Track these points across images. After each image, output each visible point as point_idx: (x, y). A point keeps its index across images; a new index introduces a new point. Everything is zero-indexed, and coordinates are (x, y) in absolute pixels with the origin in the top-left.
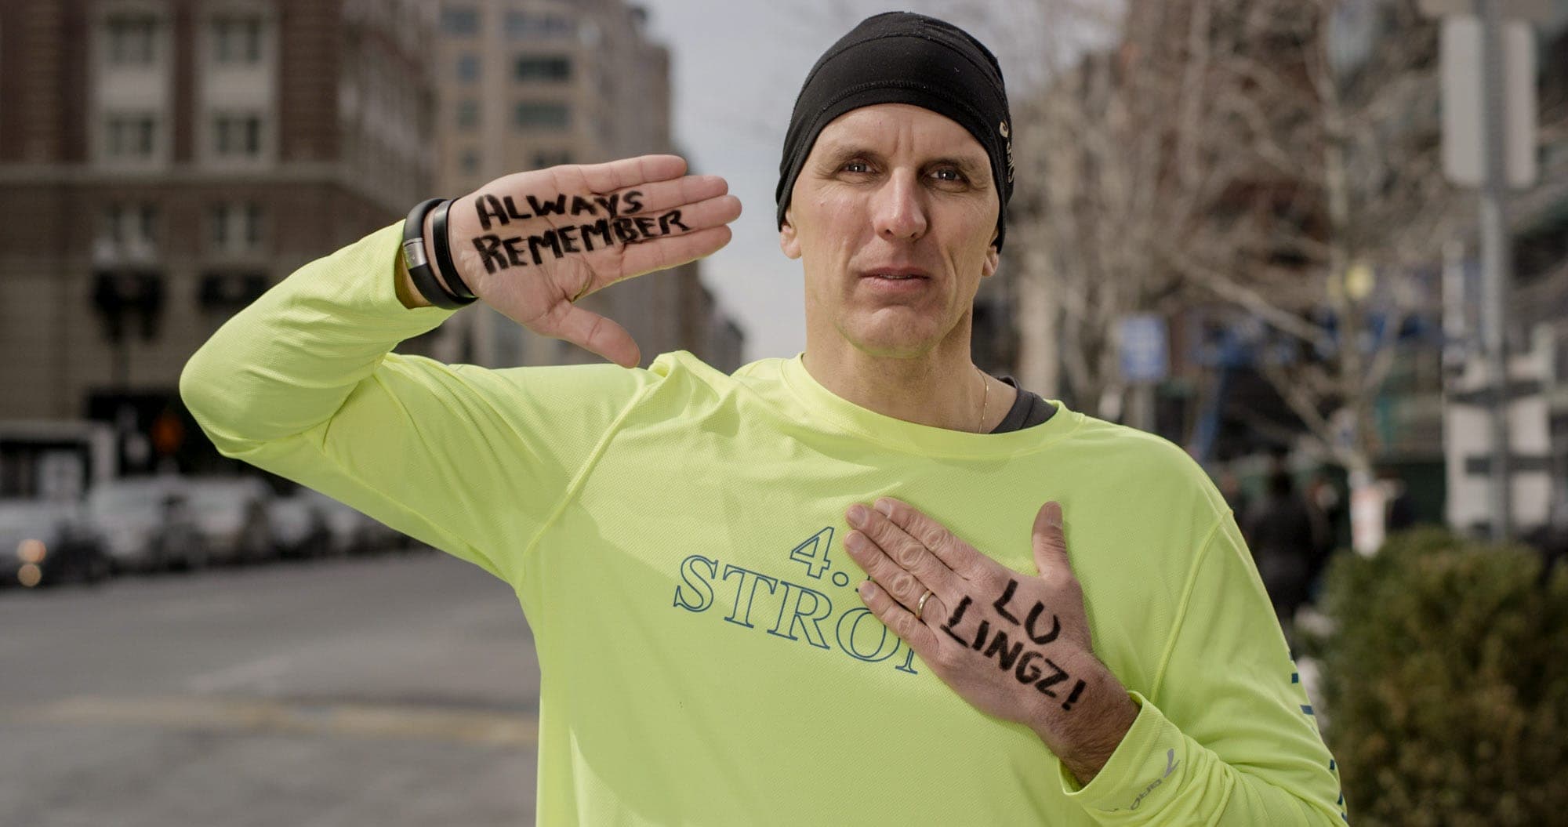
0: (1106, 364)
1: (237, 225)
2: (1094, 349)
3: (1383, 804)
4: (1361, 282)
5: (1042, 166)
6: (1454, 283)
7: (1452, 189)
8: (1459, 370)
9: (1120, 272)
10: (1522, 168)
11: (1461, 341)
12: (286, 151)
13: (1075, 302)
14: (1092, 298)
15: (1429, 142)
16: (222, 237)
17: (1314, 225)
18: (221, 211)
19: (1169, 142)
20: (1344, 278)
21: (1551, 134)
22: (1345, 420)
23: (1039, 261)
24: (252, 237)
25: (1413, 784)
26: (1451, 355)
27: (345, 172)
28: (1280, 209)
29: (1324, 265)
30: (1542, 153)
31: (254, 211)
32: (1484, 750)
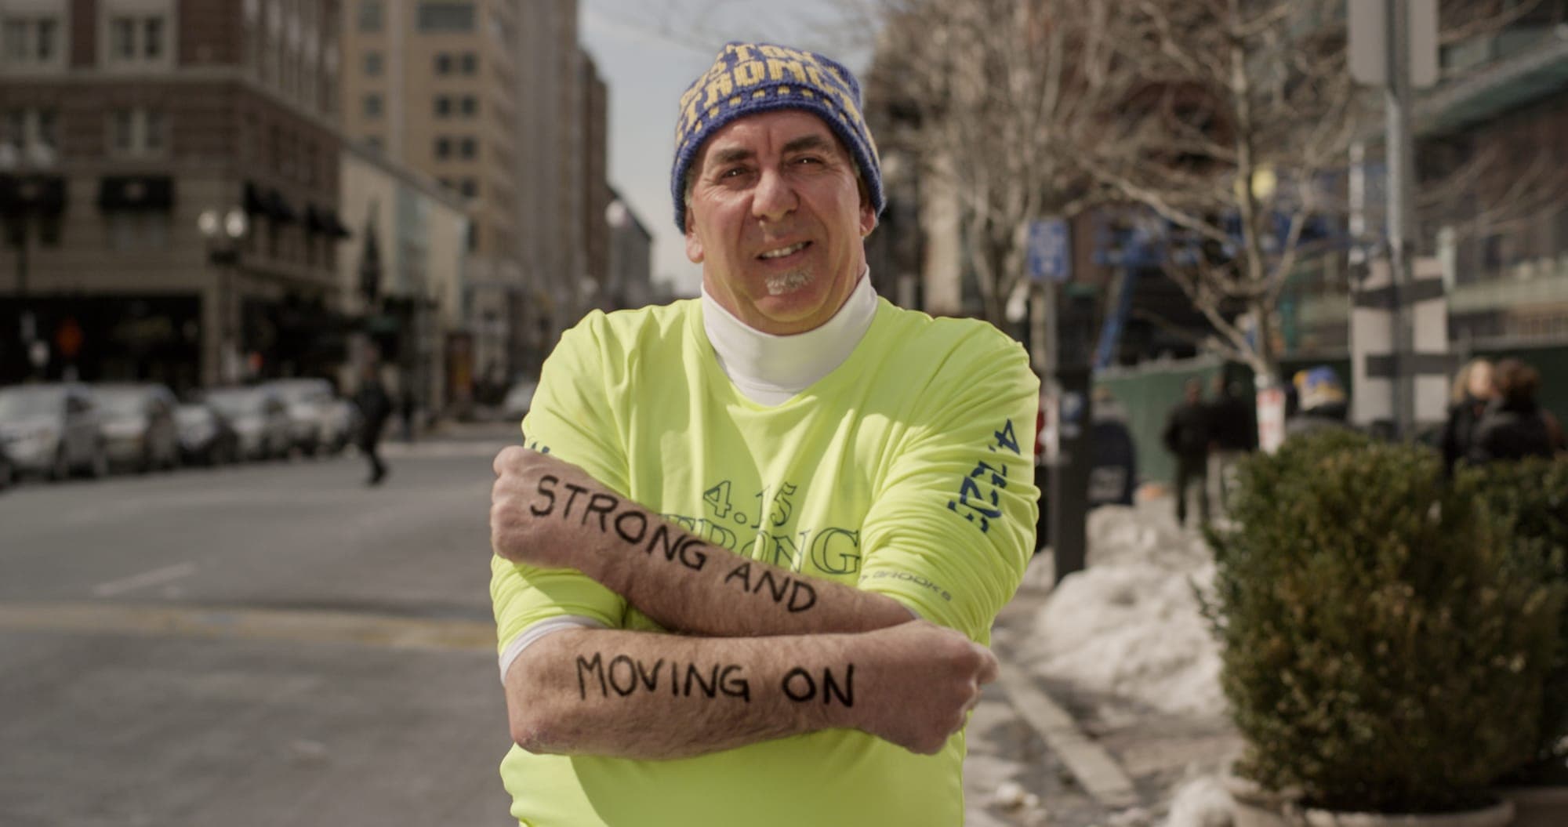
0: (1012, 263)
1: (139, 127)
2: (998, 250)
3: (1282, 706)
4: (1264, 184)
5: (948, 68)
6: (1357, 182)
7: (1355, 88)
8: (1363, 271)
9: (1024, 172)
10: (1423, 69)
11: (1364, 244)
12: (186, 56)
13: (981, 206)
14: (996, 202)
15: (1334, 43)
16: (124, 141)
17: (1217, 126)
18: (124, 115)
19: (1074, 44)
20: (1249, 181)
21: (1452, 36)
22: (1249, 322)
23: (943, 163)
24: (152, 141)
25: (1313, 685)
26: (1356, 257)
27: (249, 75)
28: (1183, 111)
29: (1231, 165)
30: (1444, 53)
31: (154, 114)
32: (1382, 648)
